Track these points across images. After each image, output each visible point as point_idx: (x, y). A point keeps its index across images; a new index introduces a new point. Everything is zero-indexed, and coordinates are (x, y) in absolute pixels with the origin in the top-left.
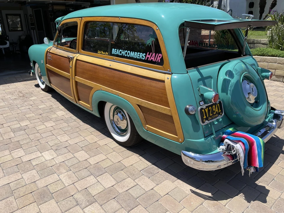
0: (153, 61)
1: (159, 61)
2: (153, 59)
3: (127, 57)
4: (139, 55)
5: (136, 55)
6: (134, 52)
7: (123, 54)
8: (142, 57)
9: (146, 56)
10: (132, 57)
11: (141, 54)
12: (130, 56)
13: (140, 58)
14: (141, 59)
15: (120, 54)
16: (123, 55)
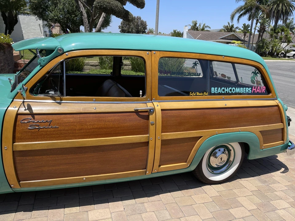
0: (259, 92)
1: (264, 92)
2: (259, 91)
3: (232, 94)
4: (245, 90)
5: (242, 90)
6: (239, 88)
7: (226, 91)
8: (249, 91)
9: (252, 90)
10: (238, 92)
11: (247, 88)
12: (236, 92)
13: (246, 92)
14: (248, 92)
15: (223, 92)
16: (228, 92)
